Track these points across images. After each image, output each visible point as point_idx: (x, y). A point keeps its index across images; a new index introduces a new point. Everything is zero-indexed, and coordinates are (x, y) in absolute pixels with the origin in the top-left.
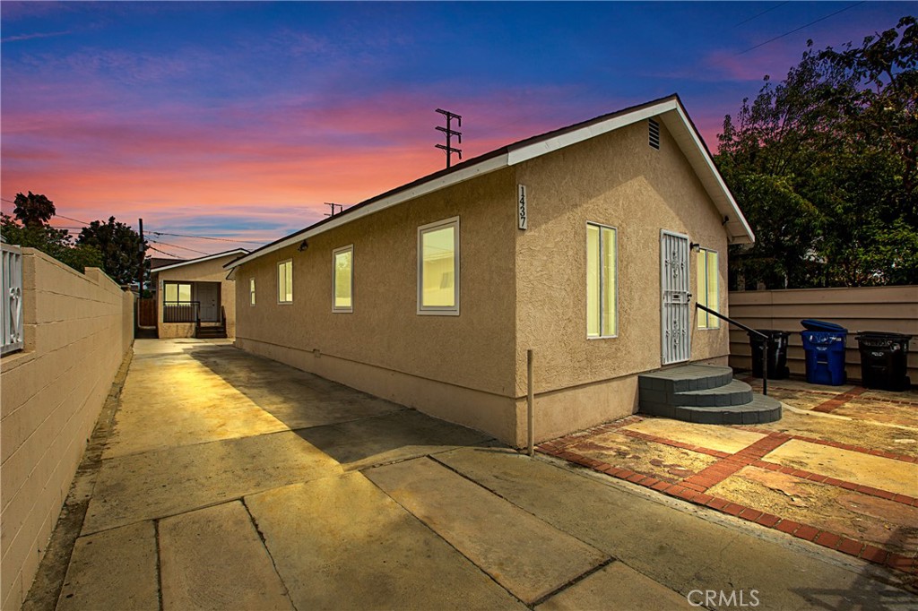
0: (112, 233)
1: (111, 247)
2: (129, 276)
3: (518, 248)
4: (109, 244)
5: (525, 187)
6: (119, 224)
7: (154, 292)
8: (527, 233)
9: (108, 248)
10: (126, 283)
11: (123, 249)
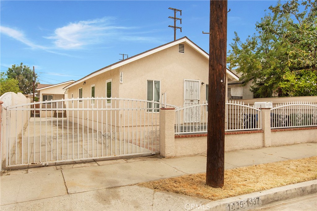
0: (21, 70)
1: (21, 77)
2: (29, 91)
3: (120, 88)
4: (20, 75)
5: (122, 72)
6: (25, 66)
7: (39, 98)
8: (123, 84)
9: (20, 77)
10: (28, 93)
11: (26, 78)
